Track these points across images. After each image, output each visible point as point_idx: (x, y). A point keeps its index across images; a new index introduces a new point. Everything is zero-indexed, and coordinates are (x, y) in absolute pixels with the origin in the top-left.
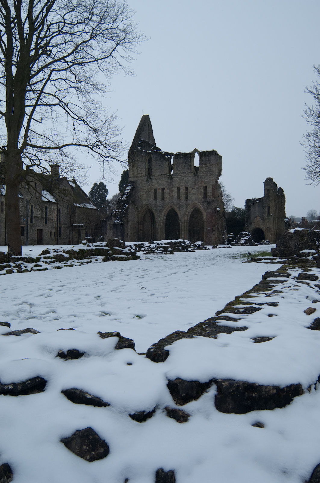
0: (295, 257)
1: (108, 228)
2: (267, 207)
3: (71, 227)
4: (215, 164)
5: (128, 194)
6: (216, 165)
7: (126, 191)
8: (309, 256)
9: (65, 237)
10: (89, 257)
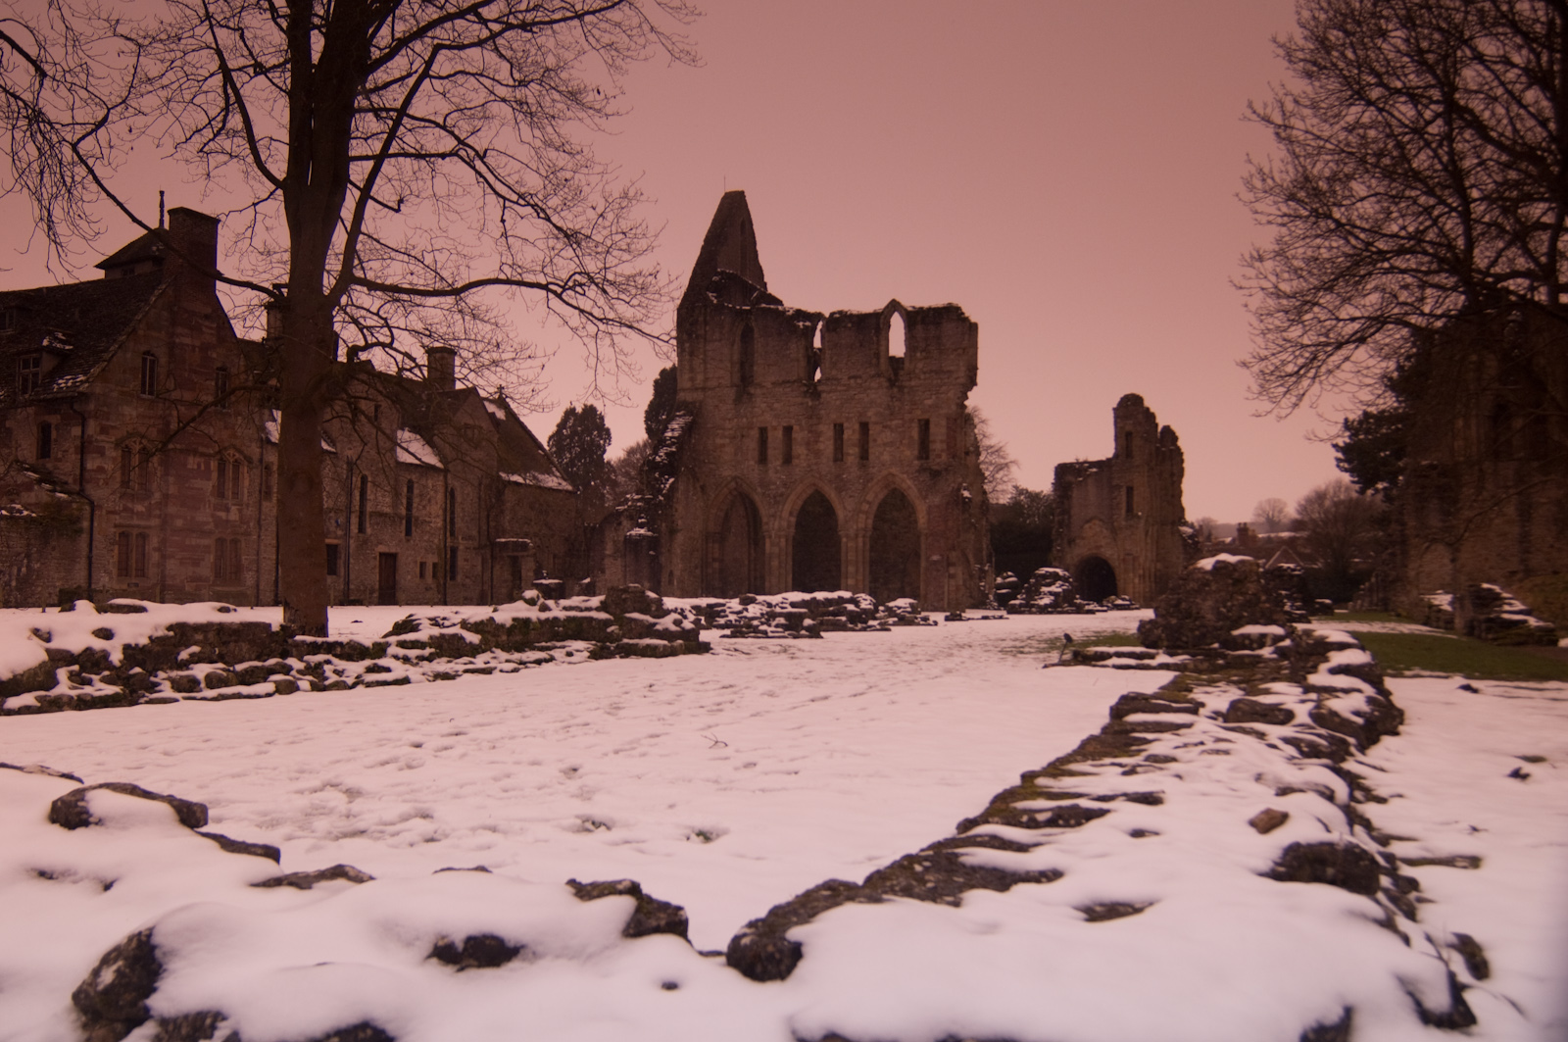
0: (1215, 649)
1: (607, 552)
2: (1124, 491)
3: (491, 549)
4: (955, 350)
5: (673, 444)
6: (960, 351)
7: (669, 434)
8: (1262, 645)
9: (468, 581)
10: (543, 644)
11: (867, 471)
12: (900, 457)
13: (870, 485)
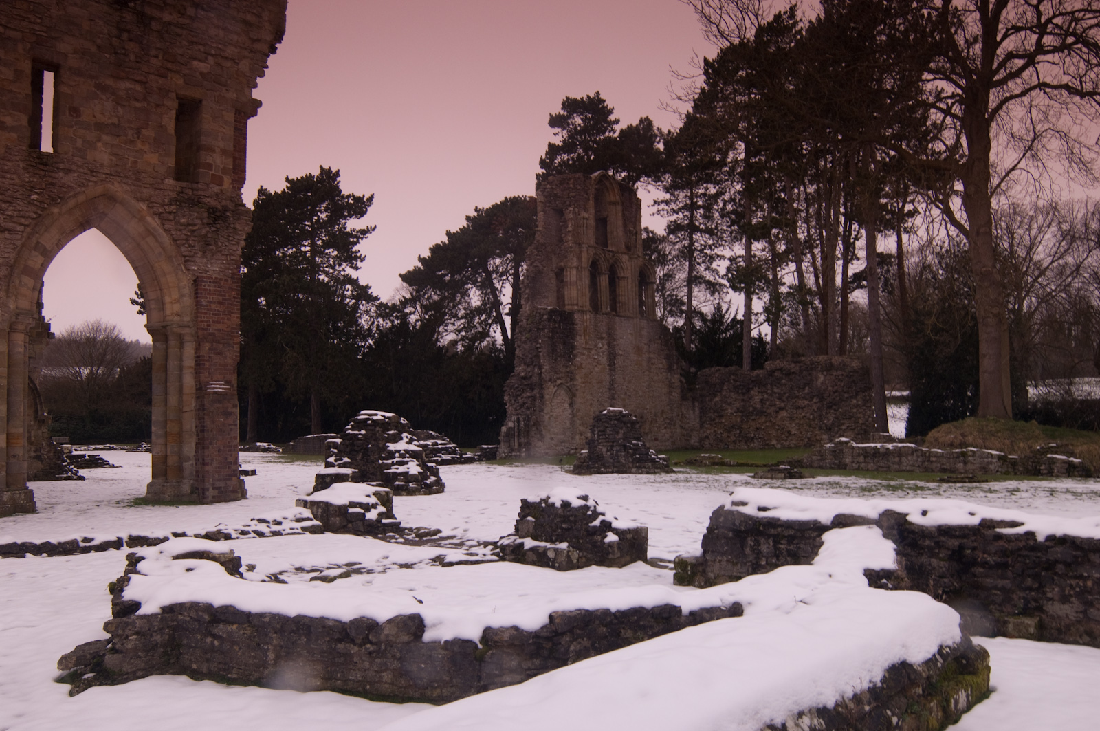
11: (51, 177)
12: (135, 162)
13: (56, 210)
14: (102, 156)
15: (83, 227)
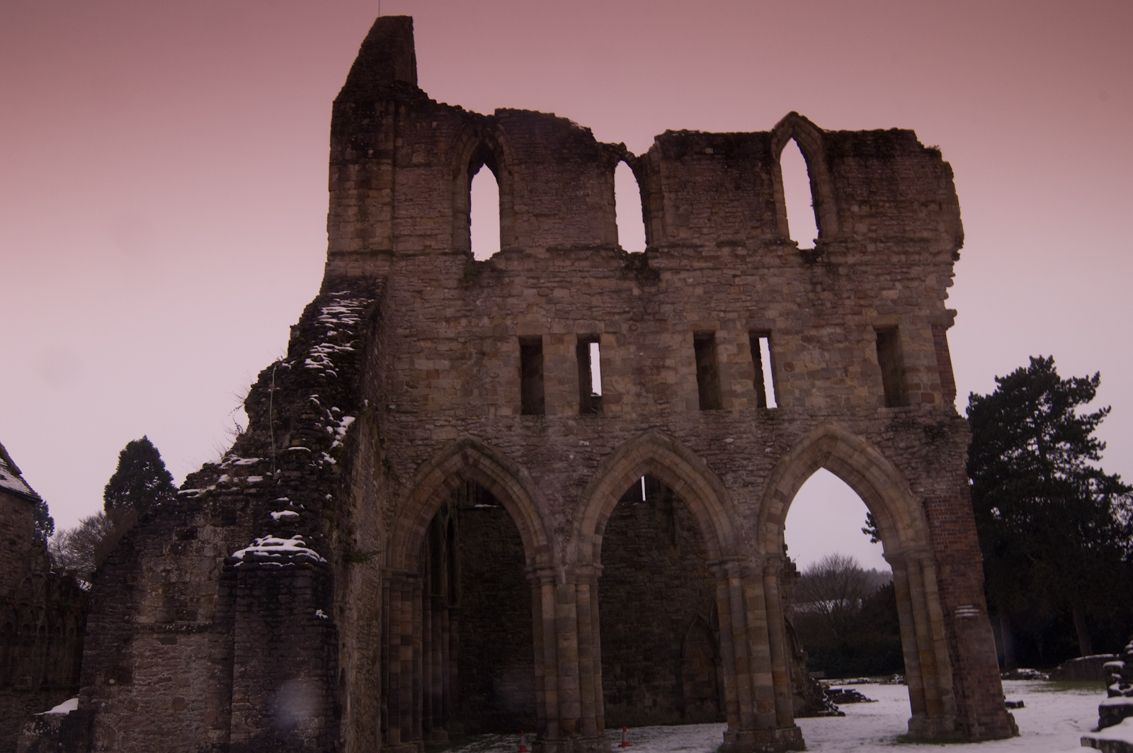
11: (777, 429)
12: (848, 399)
13: (787, 458)
14: (818, 400)
15: (812, 469)
